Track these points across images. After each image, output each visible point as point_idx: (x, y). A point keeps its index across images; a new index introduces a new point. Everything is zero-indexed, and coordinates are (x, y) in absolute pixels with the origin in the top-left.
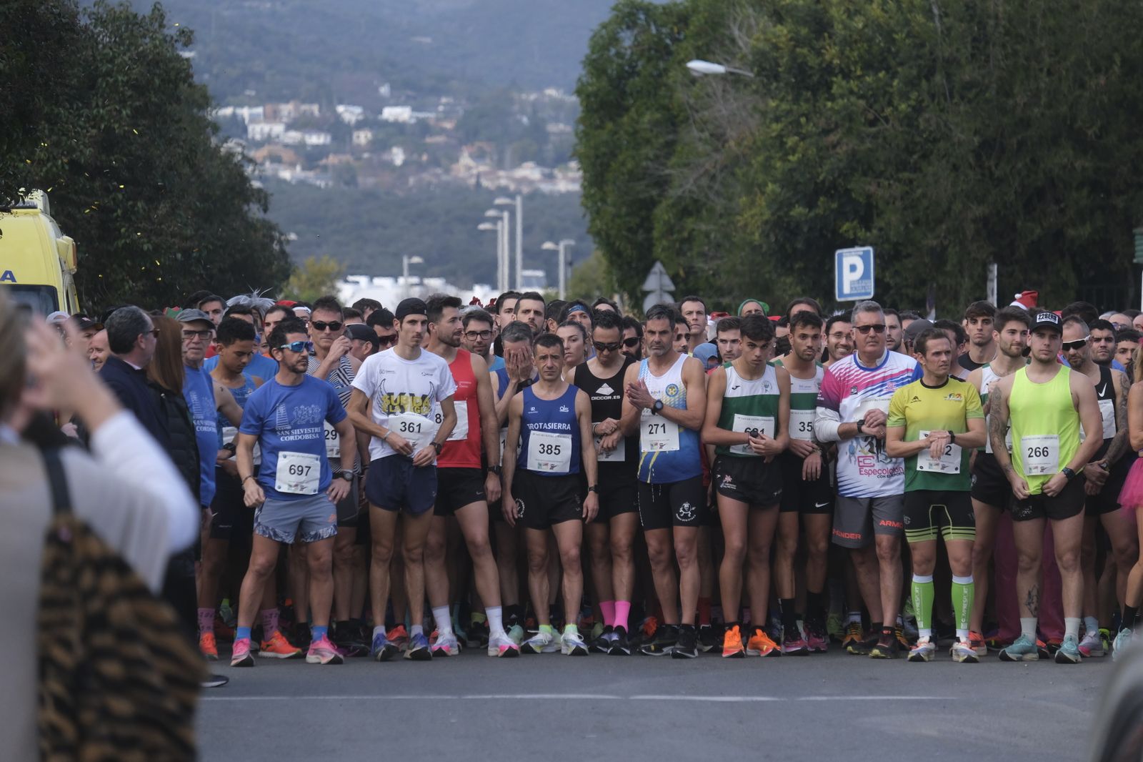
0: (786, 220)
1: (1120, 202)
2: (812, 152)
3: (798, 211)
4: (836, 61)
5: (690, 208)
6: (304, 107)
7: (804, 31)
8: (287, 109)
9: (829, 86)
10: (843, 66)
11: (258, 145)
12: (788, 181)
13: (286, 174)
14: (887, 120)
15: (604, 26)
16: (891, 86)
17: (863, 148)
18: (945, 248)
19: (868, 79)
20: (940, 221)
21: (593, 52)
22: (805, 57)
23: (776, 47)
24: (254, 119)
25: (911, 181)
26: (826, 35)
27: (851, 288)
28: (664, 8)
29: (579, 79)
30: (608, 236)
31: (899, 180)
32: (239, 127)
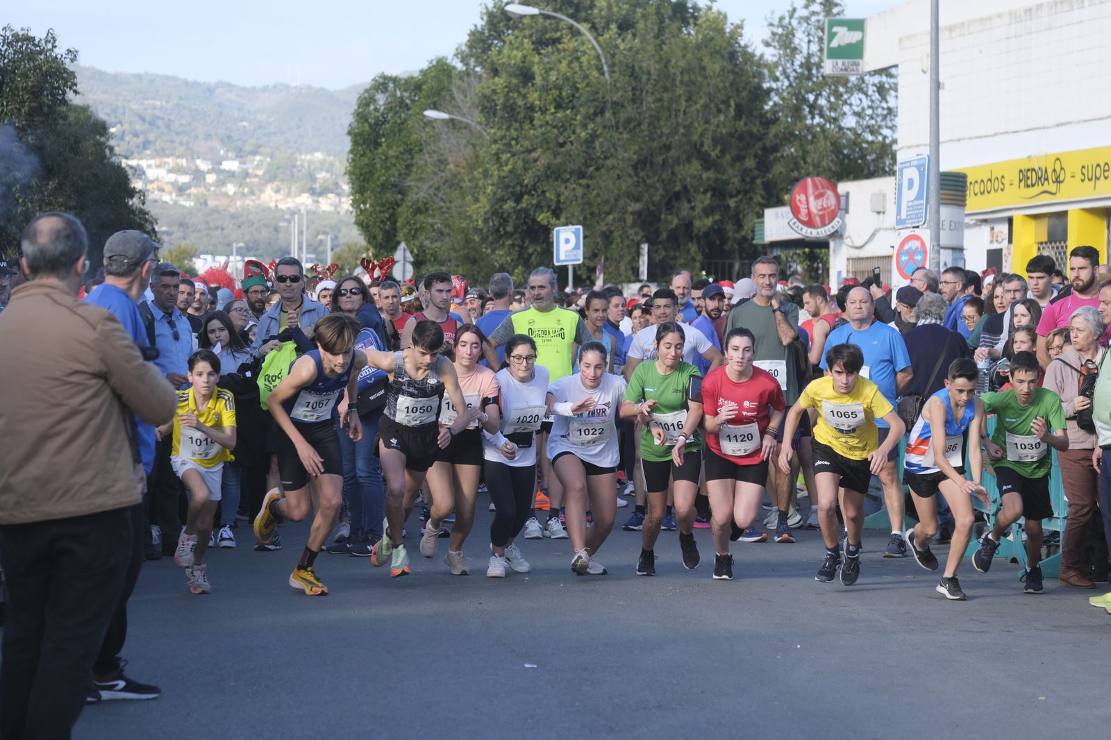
0: (500, 211)
1: (732, 203)
2: (520, 164)
3: (509, 205)
4: (537, 103)
5: (421, 209)
7: (514, 81)
8: (168, 161)
9: (532, 120)
10: (542, 106)
11: (152, 182)
12: (502, 185)
13: (166, 198)
14: (572, 143)
16: (575, 120)
17: (556, 162)
18: (612, 232)
19: (559, 115)
20: (608, 214)
21: (359, 108)
22: (515, 99)
23: (494, 92)
24: (149, 166)
25: (588, 186)
26: (530, 84)
27: (566, 256)
29: (350, 125)
30: (368, 226)
31: (580, 185)
32: (139, 172)
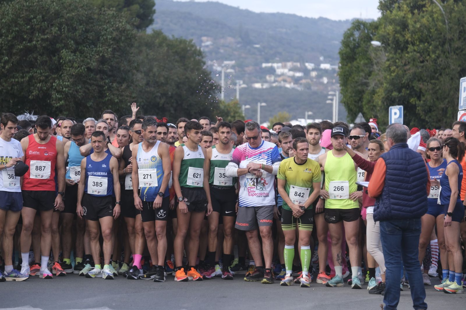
0: (390, 97)
2: (400, 72)
3: (395, 94)
4: (410, 39)
6: (295, 64)
7: (398, 28)
8: (289, 64)
9: (407, 48)
10: (412, 41)
12: (392, 83)
13: (288, 86)
14: (427, 61)
15: (349, 30)
16: (429, 48)
17: (418, 71)
18: (447, 108)
19: (421, 46)
20: (445, 98)
21: (344, 39)
22: (398, 37)
23: (388, 34)
24: (278, 68)
25: (435, 83)
26: (406, 30)
27: (395, 121)
28: (370, 24)
31: (431, 83)
